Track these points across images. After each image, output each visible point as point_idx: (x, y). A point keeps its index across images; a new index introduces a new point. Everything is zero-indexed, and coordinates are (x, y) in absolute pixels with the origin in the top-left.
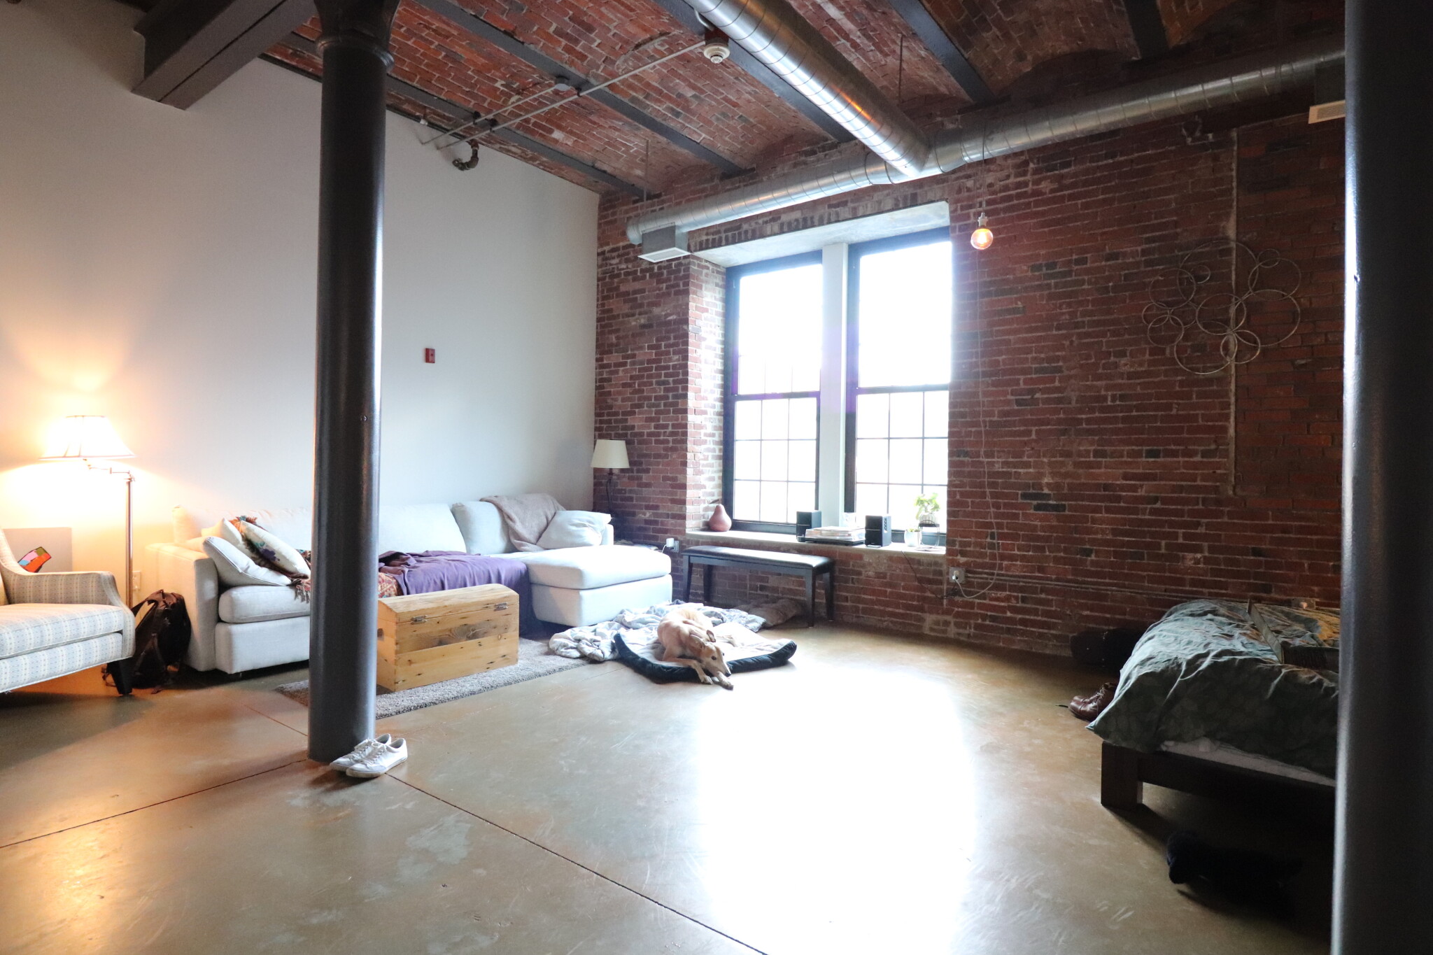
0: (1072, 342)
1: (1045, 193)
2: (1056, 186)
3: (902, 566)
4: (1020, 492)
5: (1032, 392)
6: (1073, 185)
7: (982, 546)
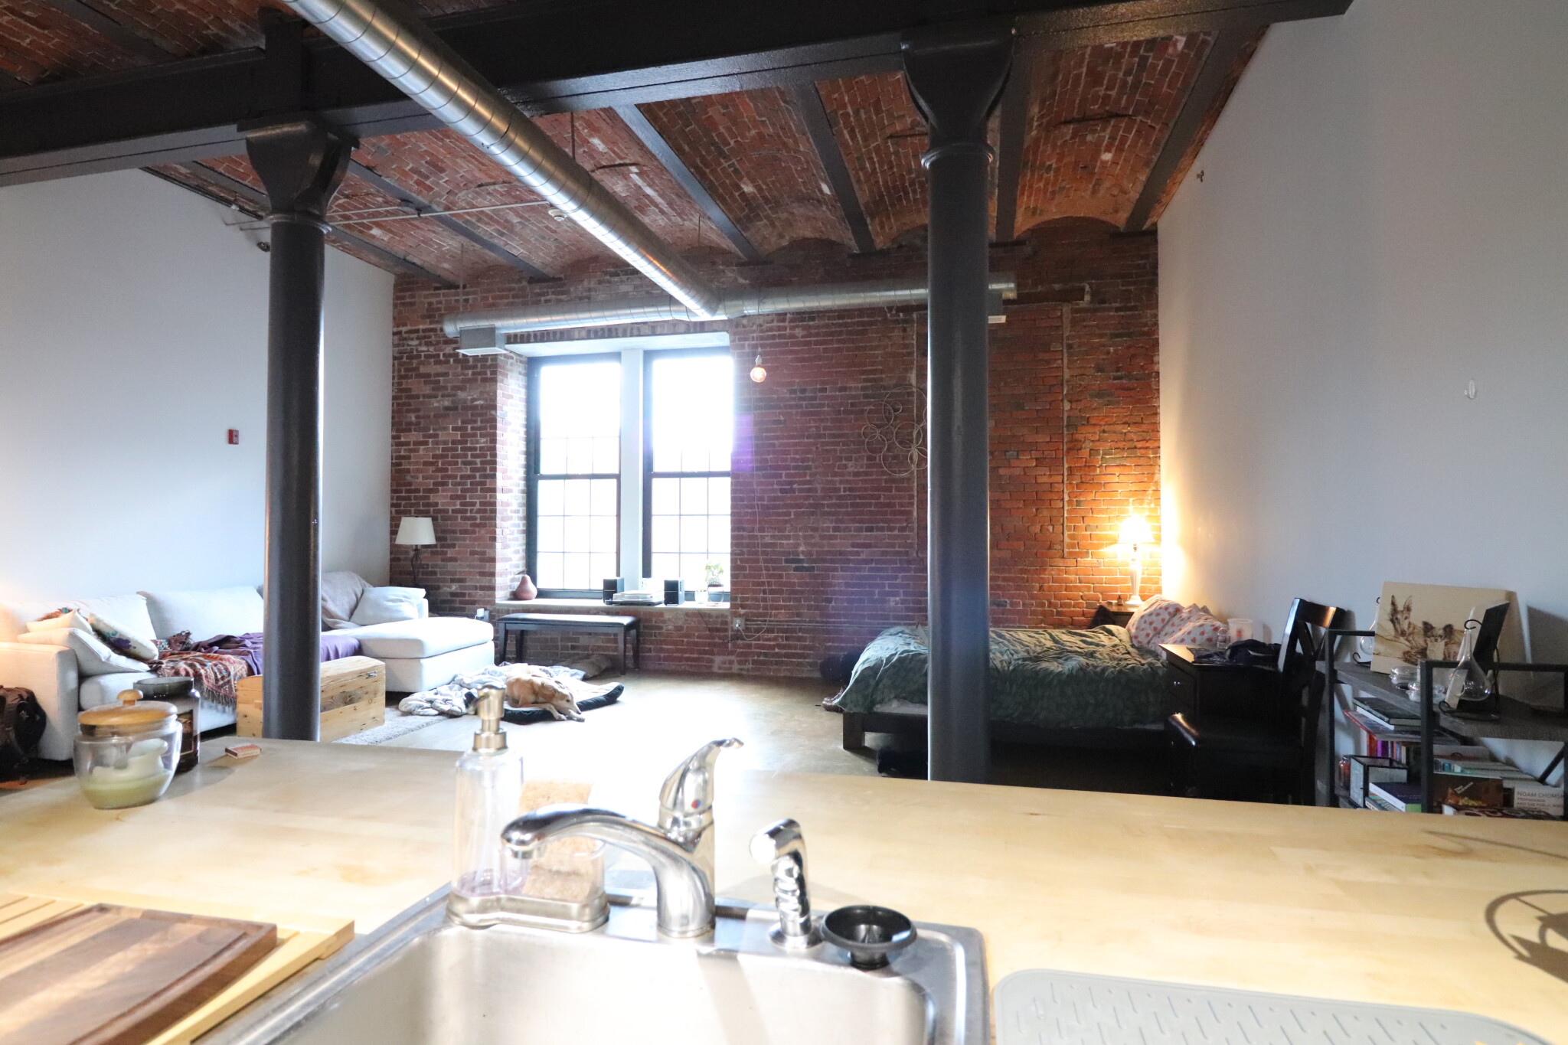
0: (817, 448)
1: (797, 337)
2: (805, 333)
3: (695, 619)
4: (783, 558)
5: (791, 483)
6: (818, 335)
7: (757, 600)
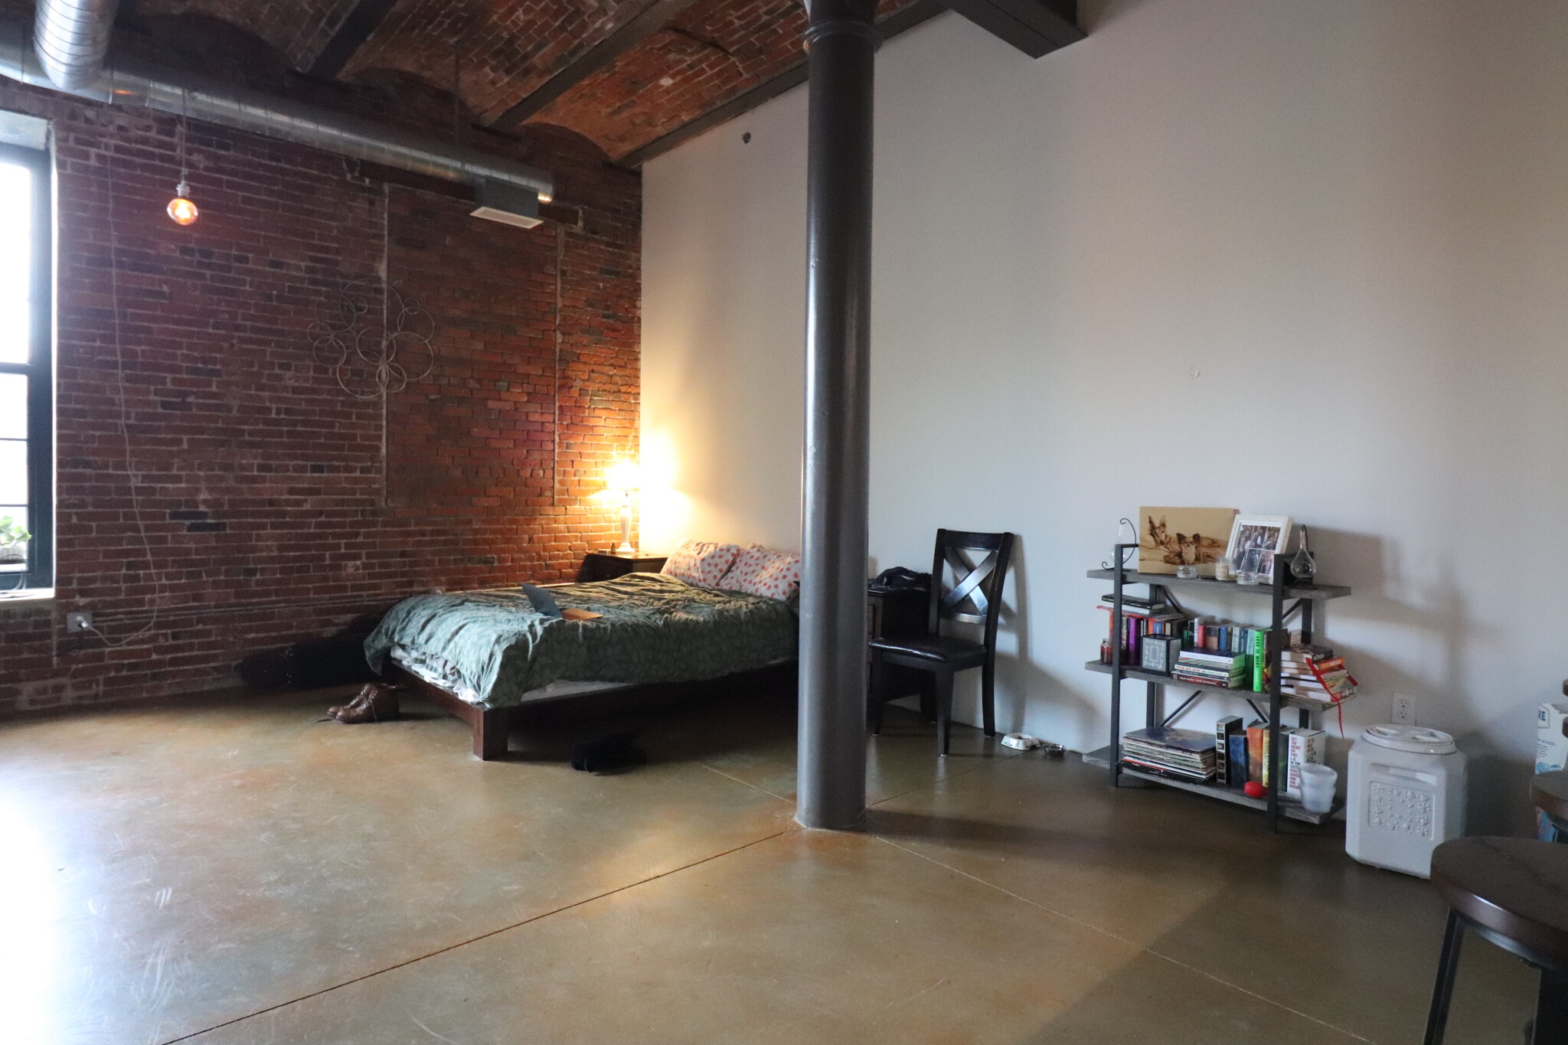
0: (232, 345)
1: (197, 168)
2: (211, 164)
4: (168, 511)
5: (182, 394)
6: (232, 173)
7: (114, 580)
